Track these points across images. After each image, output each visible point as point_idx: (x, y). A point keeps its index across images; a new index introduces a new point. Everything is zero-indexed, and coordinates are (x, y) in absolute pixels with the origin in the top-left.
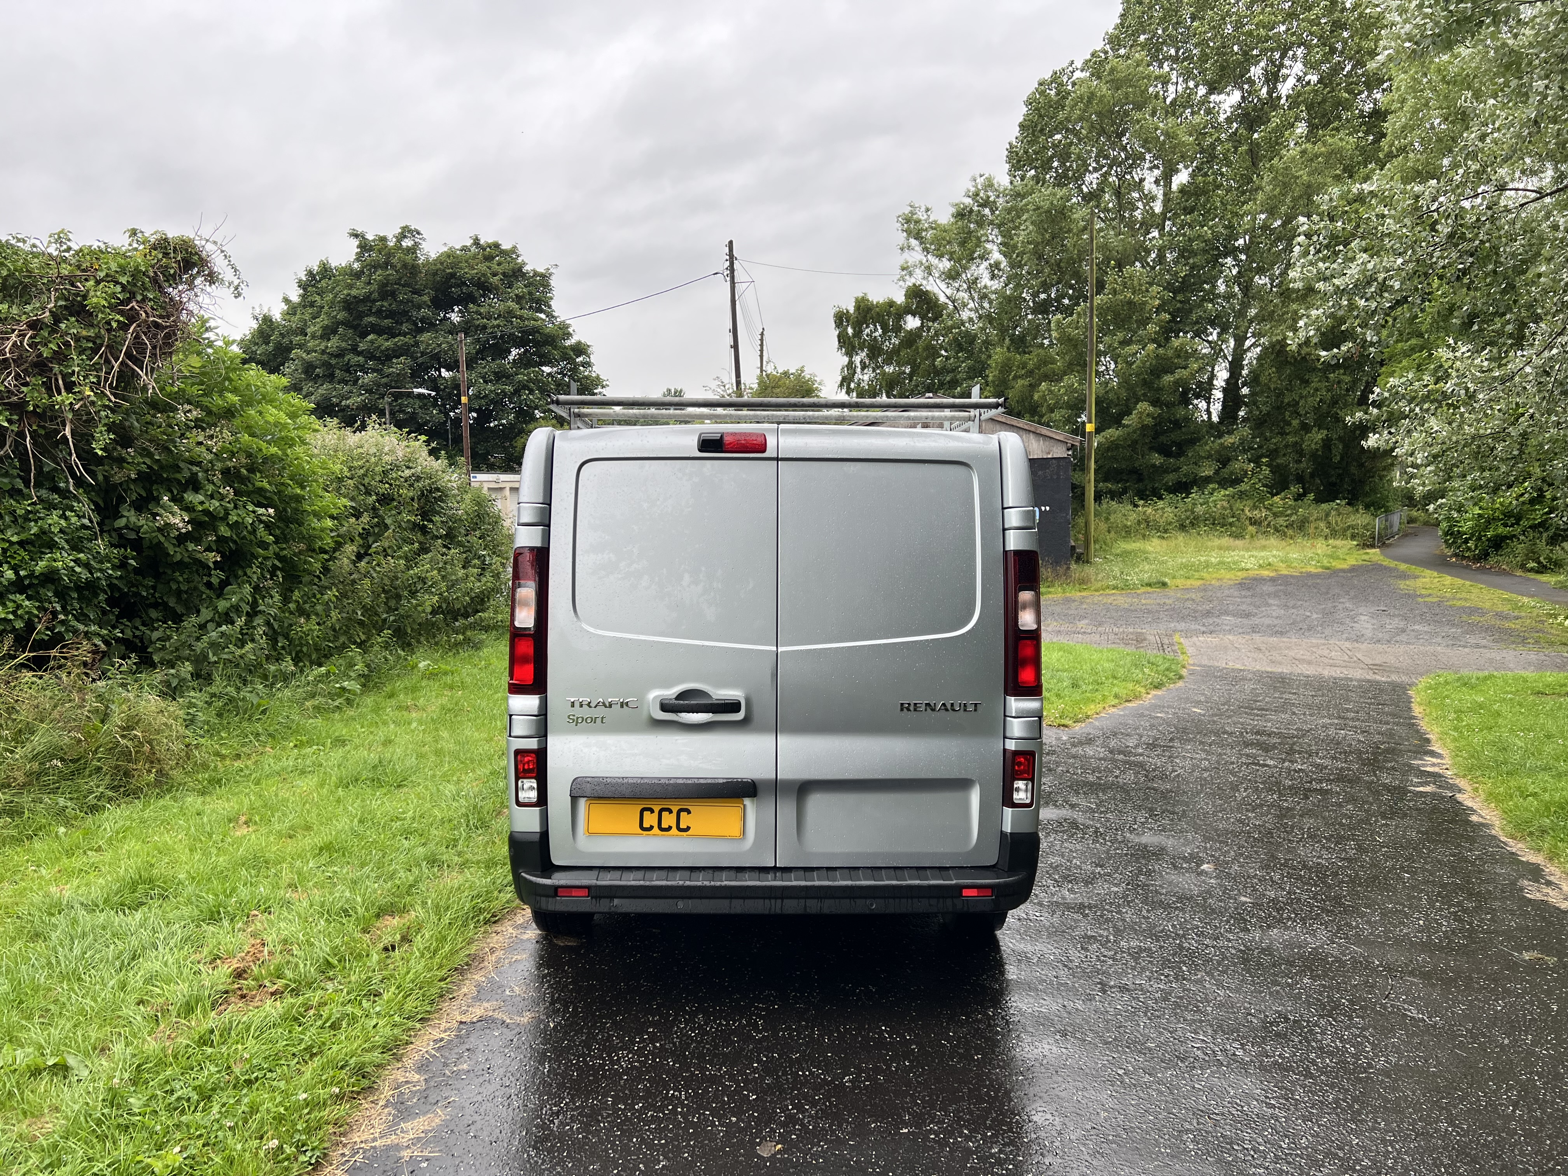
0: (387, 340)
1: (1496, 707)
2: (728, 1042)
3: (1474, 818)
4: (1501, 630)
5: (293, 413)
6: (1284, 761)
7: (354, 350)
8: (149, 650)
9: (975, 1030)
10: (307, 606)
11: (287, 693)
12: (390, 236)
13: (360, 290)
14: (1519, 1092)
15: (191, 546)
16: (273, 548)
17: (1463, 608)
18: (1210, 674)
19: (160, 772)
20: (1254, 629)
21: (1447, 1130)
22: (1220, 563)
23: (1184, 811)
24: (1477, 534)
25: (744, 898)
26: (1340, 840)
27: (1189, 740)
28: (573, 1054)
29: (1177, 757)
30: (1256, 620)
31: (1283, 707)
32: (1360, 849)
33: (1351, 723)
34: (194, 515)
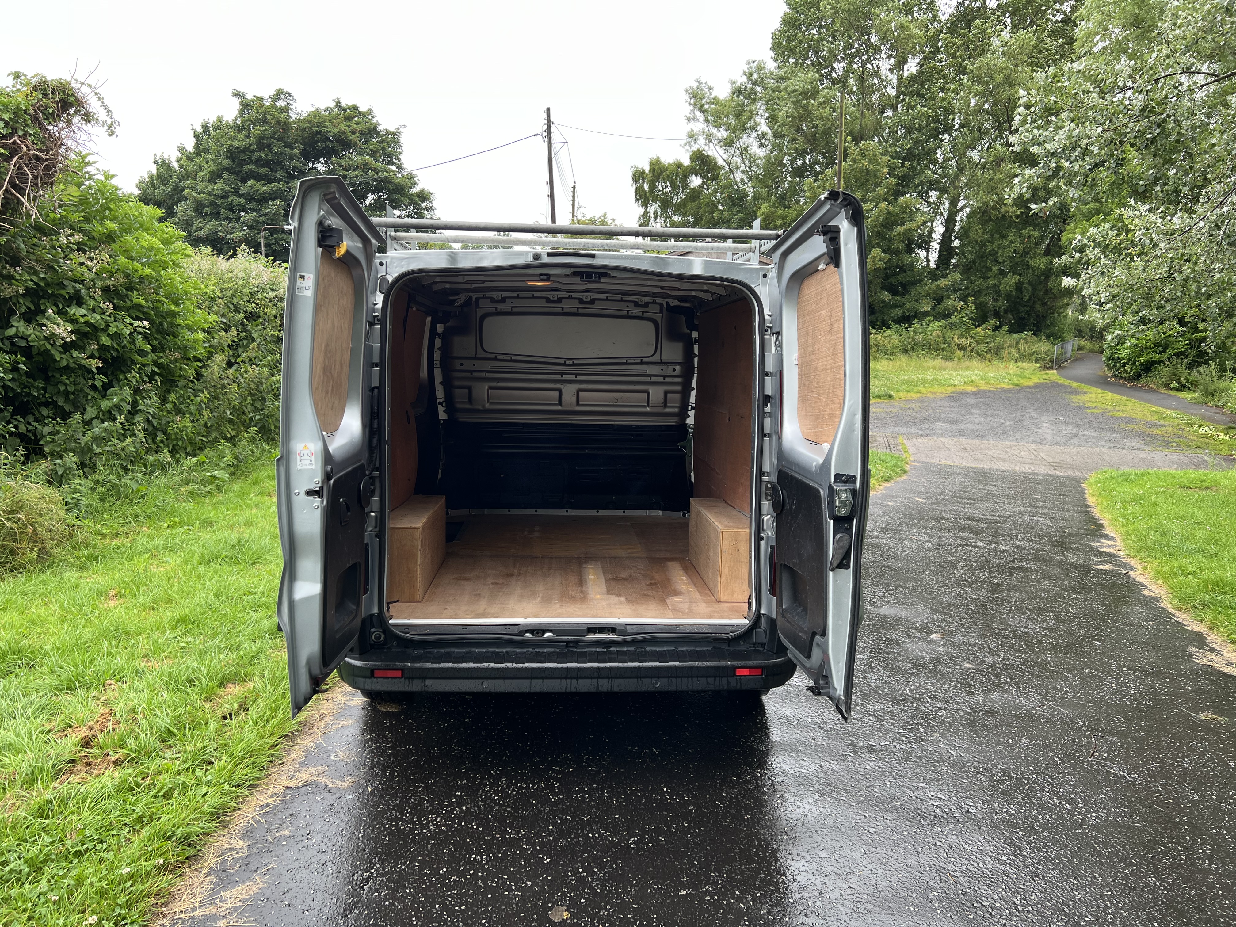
0: (264, 185)
1: (1153, 498)
2: (527, 805)
3: (1146, 592)
4: (1151, 436)
5: (167, 239)
6: (991, 543)
7: (236, 192)
8: (41, 443)
9: (746, 791)
10: (182, 406)
11: (164, 480)
12: (266, 96)
13: (240, 142)
14: (1212, 846)
15: (75, 354)
16: (152, 357)
17: (1121, 418)
18: (928, 469)
19: (42, 550)
20: (961, 433)
21: (1155, 885)
22: (933, 380)
23: (913, 586)
24: (1132, 359)
25: (543, 678)
26: (1041, 612)
27: (914, 525)
28: (387, 819)
29: (906, 539)
30: (962, 426)
31: (987, 497)
32: (1057, 618)
33: (1040, 511)
34: (77, 326)
